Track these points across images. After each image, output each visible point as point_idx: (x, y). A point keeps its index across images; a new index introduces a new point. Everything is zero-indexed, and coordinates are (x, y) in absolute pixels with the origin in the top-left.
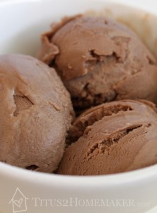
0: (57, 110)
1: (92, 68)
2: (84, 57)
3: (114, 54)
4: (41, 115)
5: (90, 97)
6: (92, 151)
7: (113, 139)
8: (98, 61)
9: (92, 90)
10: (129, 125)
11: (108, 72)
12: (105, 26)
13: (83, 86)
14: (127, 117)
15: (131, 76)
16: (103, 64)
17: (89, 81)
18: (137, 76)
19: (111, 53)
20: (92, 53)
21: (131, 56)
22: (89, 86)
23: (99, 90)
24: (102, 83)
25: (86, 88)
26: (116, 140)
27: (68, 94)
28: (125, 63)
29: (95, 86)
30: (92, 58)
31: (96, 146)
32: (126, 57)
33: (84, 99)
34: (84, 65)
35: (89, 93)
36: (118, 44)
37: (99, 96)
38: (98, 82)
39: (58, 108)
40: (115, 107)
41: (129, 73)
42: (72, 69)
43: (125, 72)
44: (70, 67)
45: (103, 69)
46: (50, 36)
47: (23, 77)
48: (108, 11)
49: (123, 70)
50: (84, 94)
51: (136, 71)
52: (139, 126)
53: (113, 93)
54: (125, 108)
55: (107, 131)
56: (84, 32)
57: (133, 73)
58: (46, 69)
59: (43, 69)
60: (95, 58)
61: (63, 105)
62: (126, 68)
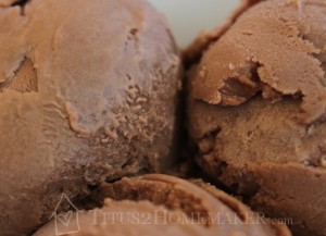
0: (71, 128)
2: (231, 66)
9: (218, 146)
11: (264, 128)
15: (303, 166)
18: (318, 176)
22: (219, 135)
28: (311, 130)
29: (228, 142)
38: (236, 135)
39: (75, 125)
40: (192, 198)
41: (305, 156)
43: (297, 150)
45: (260, 118)
50: (204, 145)
58: (142, 49)
59: (136, 46)
60: (253, 84)
61: (102, 130)
62: (306, 142)
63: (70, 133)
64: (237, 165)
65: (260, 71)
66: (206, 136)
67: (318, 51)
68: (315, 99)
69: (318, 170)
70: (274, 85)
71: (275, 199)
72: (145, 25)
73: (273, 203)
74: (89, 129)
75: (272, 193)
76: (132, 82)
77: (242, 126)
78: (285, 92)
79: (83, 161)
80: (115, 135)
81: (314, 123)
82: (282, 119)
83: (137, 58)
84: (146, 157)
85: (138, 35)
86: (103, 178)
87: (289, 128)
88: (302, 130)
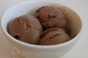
0: (37, 29)
1: (48, 19)
2: (46, 16)
3: (54, 16)
4: (33, 30)
5: (47, 27)
6: (46, 40)
8: (50, 18)
10: (56, 34)
11: (52, 21)
12: (52, 9)
14: (56, 32)
19: (53, 16)
20: (48, 15)
21: (59, 17)
23: (50, 25)
25: (46, 25)
26: (52, 38)
27: (41, 26)
30: (48, 17)
31: (47, 39)
32: (57, 17)
33: (46, 27)
34: (46, 18)
35: (47, 26)
36: (55, 13)
37: (50, 27)
40: (53, 29)
44: (42, 19)
46: (38, 11)
47: (29, 21)
48: (54, 5)
49: (56, 20)
50: (46, 26)
53: (53, 26)
54: (56, 30)
55: (50, 35)
56: (46, 10)
57: (59, 21)
62: (57, 20)
75: (57, 26)
77: (49, 22)
79: (40, 32)
83: (36, 20)
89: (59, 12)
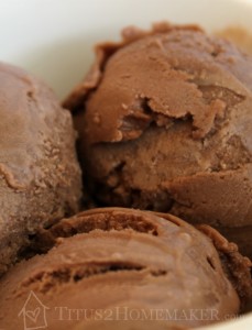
0: (10, 186)
1: (134, 133)
2: (125, 106)
3: (189, 117)
5: (120, 190)
6: (32, 281)
7: (73, 273)
8: (153, 124)
9: (127, 178)
11: (166, 151)
13: (114, 164)
14: (132, 243)
15: (209, 173)
16: (164, 133)
17: (127, 158)
18: (222, 178)
22: (125, 168)
24: (148, 169)
25: (119, 170)
26: (77, 278)
28: (206, 143)
29: (135, 172)
31: (39, 277)
32: (214, 133)
34: (120, 122)
35: (121, 182)
37: (136, 192)
38: (142, 164)
39: (13, 183)
41: (207, 165)
42: (99, 125)
43: (199, 162)
44: (97, 119)
45: (159, 144)
49: (197, 156)
50: (112, 181)
51: (224, 166)
52: (139, 268)
55: (73, 255)
57: (217, 168)
58: (42, 108)
59: (37, 106)
60: (147, 117)
61: (33, 183)
62: (205, 153)
63: (10, 190)
64: (151, 188)
65: (150, 104)
66: (111, 173)
67: (192, 77)
68: (202, 116)
69: (221, 174)
70: (167, 113)
71: (190, 207)
72: (36, 87)
73: (190, 211)
74: (24, 183)
75: (187, 203)
76: (45, 137)
77: (144, 155)
78: (178, 116)
79: (25, 213)
80: (44, 185)
81: (207, 136)
82: (179, 139)
83: (42, 116)
84: (67, 203)
85: (35, 96)
86: (41, 226)
87: (187, 145)
88: (199, 145)
89: (242, 97)
